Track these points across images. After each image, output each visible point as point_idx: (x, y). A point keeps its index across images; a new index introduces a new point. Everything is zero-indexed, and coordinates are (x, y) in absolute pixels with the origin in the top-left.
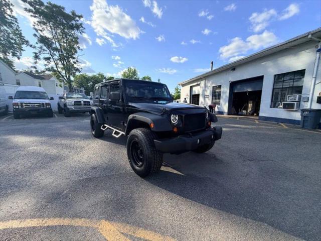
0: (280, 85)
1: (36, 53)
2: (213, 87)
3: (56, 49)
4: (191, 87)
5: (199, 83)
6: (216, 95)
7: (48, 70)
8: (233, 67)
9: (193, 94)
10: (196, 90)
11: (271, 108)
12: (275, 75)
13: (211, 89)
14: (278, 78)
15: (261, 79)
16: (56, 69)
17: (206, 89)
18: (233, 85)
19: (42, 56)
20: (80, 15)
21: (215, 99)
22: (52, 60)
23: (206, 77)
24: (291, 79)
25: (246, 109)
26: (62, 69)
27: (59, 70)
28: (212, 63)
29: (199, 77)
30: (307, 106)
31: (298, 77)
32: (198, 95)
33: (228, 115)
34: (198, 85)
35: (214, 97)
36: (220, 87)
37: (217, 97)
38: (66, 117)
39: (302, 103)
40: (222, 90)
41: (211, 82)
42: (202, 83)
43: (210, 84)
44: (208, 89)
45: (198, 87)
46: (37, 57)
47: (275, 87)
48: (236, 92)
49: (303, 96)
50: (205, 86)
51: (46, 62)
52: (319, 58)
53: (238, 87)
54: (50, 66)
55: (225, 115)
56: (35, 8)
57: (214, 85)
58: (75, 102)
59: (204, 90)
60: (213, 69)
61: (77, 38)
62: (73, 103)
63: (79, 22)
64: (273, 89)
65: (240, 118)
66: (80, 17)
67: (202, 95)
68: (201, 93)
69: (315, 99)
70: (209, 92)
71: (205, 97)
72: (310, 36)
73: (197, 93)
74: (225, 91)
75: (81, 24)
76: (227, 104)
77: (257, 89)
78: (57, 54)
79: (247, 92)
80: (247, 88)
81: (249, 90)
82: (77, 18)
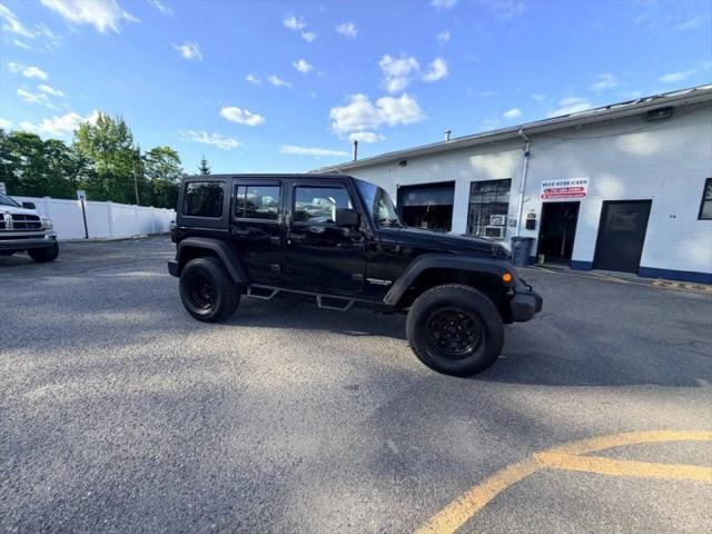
0: (479, 199)
8: (403, 160)
12: (472, 183)
14: (478, 187)
15: (450, 186)
18: (403, 192)
24: (492, 192)
28: (356, 143)
30: (514, 232)
31: (501, 189)
39: (509, 228)
47: (473, 201)
48: (407, 204)
49: (510, 218)
52: (527, 166)
53: (412, 196)
60: (359, 159)
64: (470, 205)
69: (524, 222)
72: (520, 132)
77: (445, 203)
79: (426, 207)
80: (427, 199)
81: (431, 203)
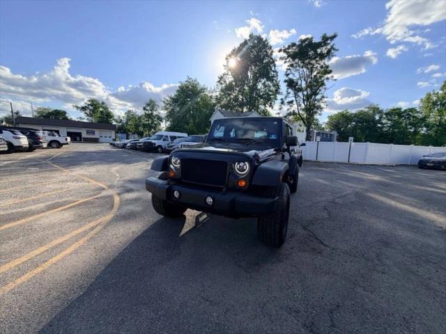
1: (282, 99)
3: (300, 90)
7: (290, 114)
16: (296, 111)
19: (286, 101)
20: (332, 35)
22: (295, 103)
26: (303, 110)
27: (301, 112)
46: (282, 103)
51: (288, 107)
54: (291, 110)
56: (288, 53)
61: (327, 67)
63: (331, 45)
66: (333, 38)
75: (332, 47)
78: (300, 94)
82: (329, 42)
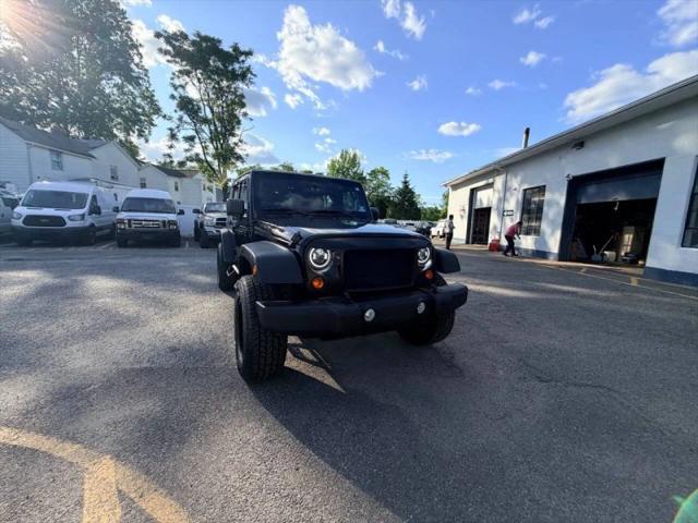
1: (171, 130)
2: (525, 190)
3: (205, 121)
4: (473, 192)
5: (491, 181)
6: (532, 210)
7: (191, 159)
8: (578, 140)
9: (478, 206)
10: (485, 198)
11: (682, 246)
13: (520, 196)
15: (656, 167)
16: (202, 157)
17: (508, 194)
18: (576, 185)
19: (180, 135)
20: (247, 49)
21: (529, 220)
22: (197, 140)
23: (508, 166)
25: (615, 246)
26: (214, 156)
27: (209, 159)
28: (527, 132)
29: (492, 168)
32: (488, 211)
33: (560, 260)
34: (490, 186)
35: (525, 216)
36: (541, 190)
37: (535, 216)
38: (203, 247)
40: (548, 196)
41: (519, 179)
42: (499, 181)
43: (518, 184)
44: (511, 195)
45: (490, 191)
46: (173, 136)
47: (697, 189)
48: (583, 201)
50: (506, 188)
51: (186, 146)
53: (592, 189)
54: (193, 153)
55: (552, 261)
56: (174, 47)
57: (526, 187)
58: (218, 219)
59: (503, 200)
60: (529, 145)
61: (242, 96)
62: (215, 221)
63: (246, 65)
64: (693, 196)
65: (589, 271)
66: (249, 54)
67: (498, 209)
68: (494, 204)
70: (513, 203)
71: (503, 214)
73: (485, 205)
74: (556, 202)
75: (248, 69)
76: (558, 234)
77: (648, 196)
78: (205, 128)
79: (614, 203)
80: (616, 192)
81: (621, 197)
82: (242, 58)
